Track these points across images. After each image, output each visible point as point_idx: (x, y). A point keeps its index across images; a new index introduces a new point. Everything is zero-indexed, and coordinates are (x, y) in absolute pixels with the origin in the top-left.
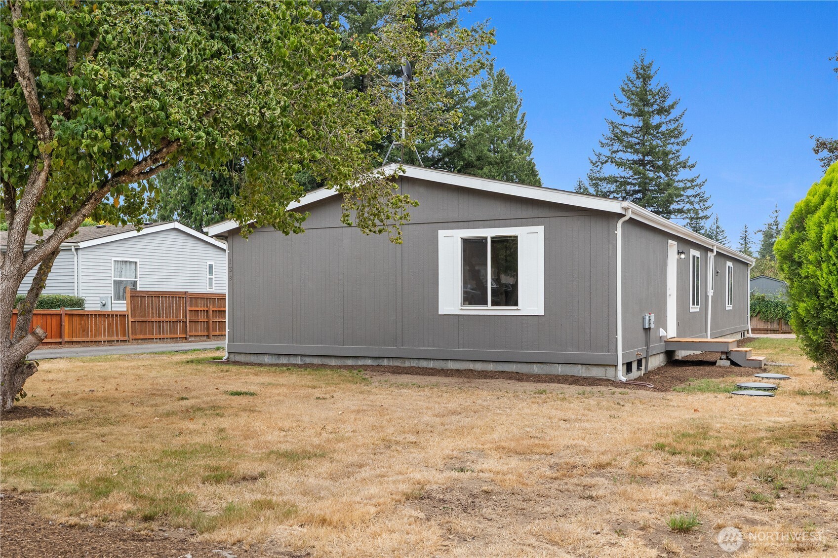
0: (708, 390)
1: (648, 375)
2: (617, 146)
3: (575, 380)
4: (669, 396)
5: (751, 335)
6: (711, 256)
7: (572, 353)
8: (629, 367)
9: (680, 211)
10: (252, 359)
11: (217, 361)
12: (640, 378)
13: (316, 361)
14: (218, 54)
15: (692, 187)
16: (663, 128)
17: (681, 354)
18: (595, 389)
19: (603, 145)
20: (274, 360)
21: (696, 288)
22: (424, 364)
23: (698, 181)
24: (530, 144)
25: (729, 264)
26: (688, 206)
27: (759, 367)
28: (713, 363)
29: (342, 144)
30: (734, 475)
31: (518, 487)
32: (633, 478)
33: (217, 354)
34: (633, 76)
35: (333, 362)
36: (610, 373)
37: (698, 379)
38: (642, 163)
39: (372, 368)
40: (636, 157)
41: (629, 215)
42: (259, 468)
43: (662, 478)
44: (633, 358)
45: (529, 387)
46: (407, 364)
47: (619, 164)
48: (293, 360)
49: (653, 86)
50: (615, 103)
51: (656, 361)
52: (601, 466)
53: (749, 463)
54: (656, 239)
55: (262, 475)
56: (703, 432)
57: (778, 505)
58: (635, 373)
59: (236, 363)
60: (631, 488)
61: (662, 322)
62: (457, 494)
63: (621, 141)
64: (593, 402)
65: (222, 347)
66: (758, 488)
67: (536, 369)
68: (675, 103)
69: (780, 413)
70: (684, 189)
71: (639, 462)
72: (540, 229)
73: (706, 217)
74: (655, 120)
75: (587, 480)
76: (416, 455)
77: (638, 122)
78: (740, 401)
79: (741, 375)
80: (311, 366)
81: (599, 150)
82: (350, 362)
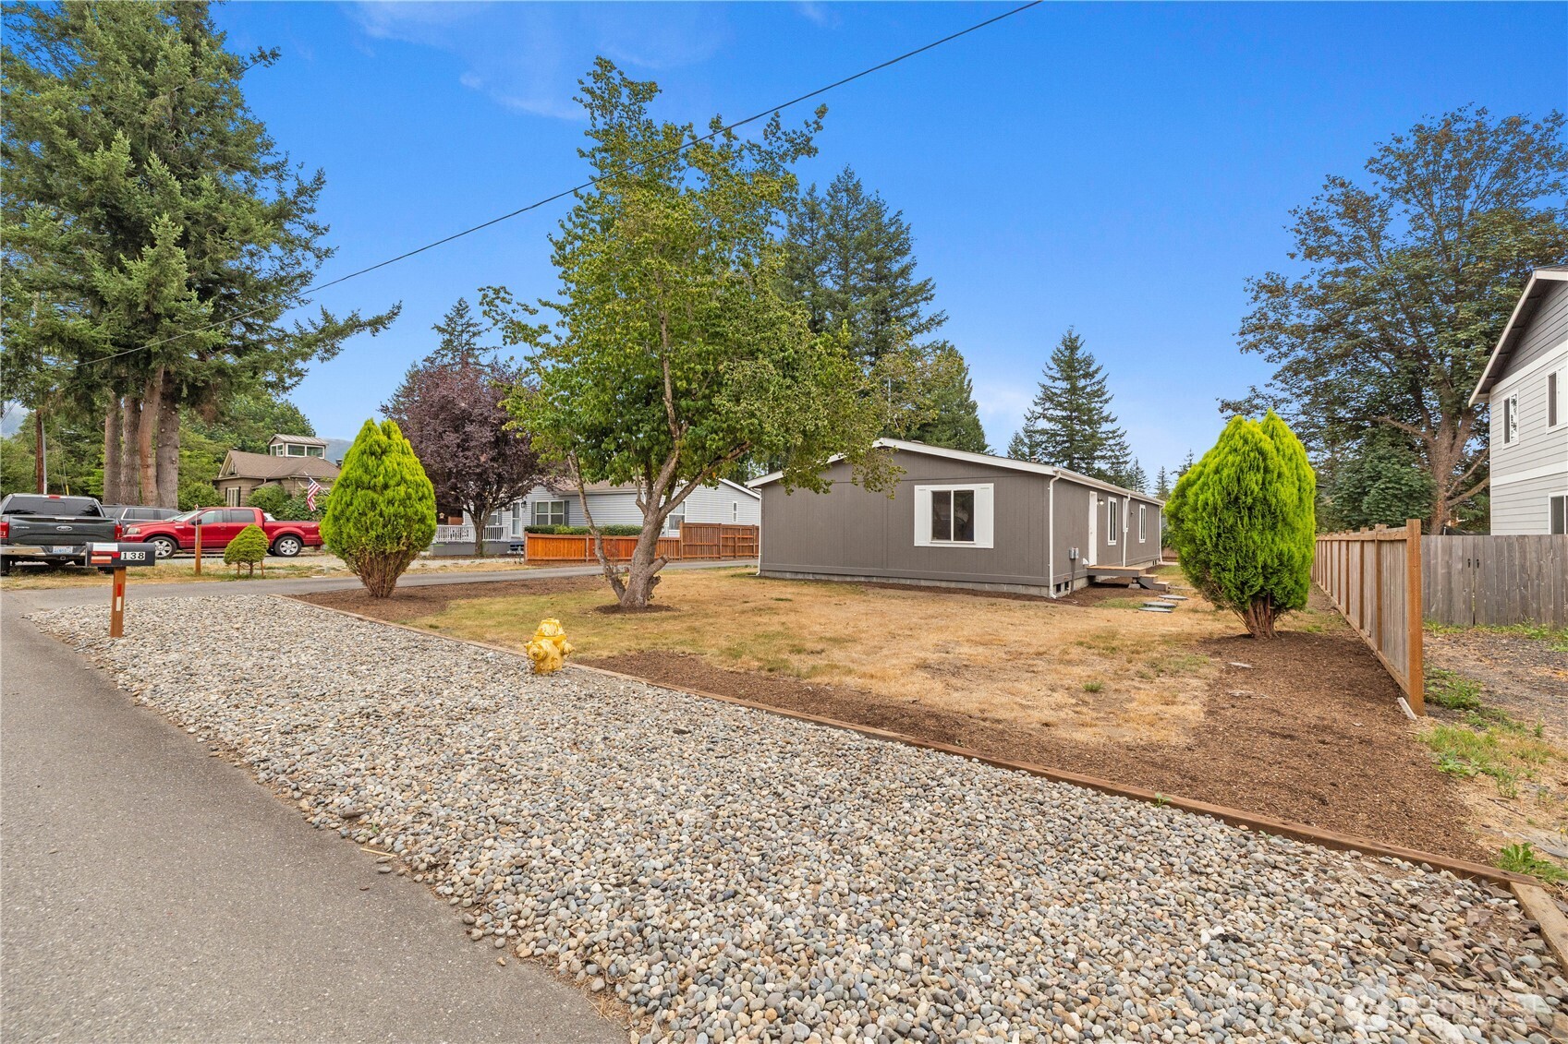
0: (1120, 606)
1: (1073, 594)
2: (1047, 405)
3: (1017, 597)
4: (1089, 610)
5: (1162, 563)
6: (1126, 501)
7: (1014, 576)
8: (1058, 588)
9: (1103, 457)
10: (778, 575)
11: (751, 575)
12: (1067, 596)
13: (823, 577)
14: (788, 387)
15: (1114, 438)
16: (1089, 389)
17: (1100, 579)
18: (1033, 603)
19: (1036, 404)
20: (793, 576)
21: (1113, 525)
22: (903, 581)
23: (1119, 433)
24: (975, 404)
25: (1142, 506)
26: (1110, 453)
27: (1163, 590)
28: (1126, 586)
29: (859, 436)
30: (1130, 662)
31: (985, 664)
32: (1061, 661)
33: (753, 570)
34: (1063, 348)
35: (836, 579)
36: (1044, 592)
37: (1113, 597)
38: (1069, 418)
39: (867, 584)
40: (1064, 414)
41: (1059, 476)
42: (819, 647)
43: (1081, 662)
44: (1061, 581)
45: (984, 600)
46: (891, 581)
47: (1050, 419)
48: (807, 577)
49: (1079, 354)
50: (1047, 370)
51: (1080, 584)
52: (1039, 654)
53: (1142, 656)
54: (1079, 492)
55: (823, 651)
56: (1113, 635)
57: (1157, 680)
58: (1063, 592)
59: (766, 578)
60: (1060, 668)
61: (1085, 553)
62: (947, 666)
63: (1051, 400)
64: (1031, 612)
65: (756, 565)
66: (1145, 670)
67: (987, 587)
68: (1098, 369)
69: (1173, 625)
70: (1106, 439)
71: (1065, 652)
72: (991, 486)
73: (1126, 462)
74: (1082, 383)
75: (1030, 662)
76: (913, 643)
77: (1065, 385)
78: (1144, 615)
79: (1148, 595)
80: (821, 580)
81: (1033, 408)
82: (848, 579)
